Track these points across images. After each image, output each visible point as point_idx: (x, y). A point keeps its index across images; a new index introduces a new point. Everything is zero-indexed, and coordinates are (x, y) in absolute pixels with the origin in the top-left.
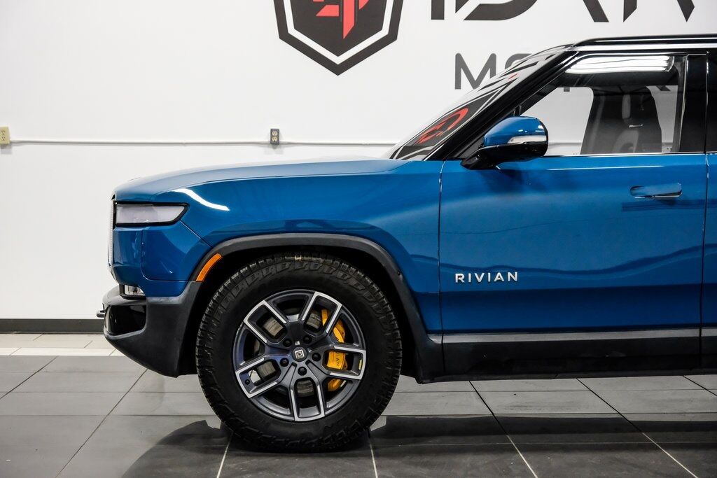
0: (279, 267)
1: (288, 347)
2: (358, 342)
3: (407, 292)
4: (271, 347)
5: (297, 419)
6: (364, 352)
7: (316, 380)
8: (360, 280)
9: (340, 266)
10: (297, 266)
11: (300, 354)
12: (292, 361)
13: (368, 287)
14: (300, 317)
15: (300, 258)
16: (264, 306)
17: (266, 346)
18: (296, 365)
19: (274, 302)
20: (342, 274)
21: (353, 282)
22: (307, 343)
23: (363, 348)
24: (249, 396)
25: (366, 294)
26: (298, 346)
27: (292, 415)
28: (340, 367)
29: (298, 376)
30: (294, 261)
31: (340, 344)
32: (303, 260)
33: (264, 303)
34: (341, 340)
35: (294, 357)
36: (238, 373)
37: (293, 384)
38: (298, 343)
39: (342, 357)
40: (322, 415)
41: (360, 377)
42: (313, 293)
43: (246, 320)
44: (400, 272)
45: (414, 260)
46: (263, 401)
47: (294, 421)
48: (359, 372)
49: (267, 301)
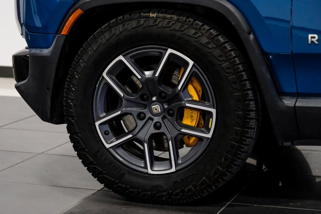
0: (134, 24)
1: (145, 101)
2: (209, 101)
3: (257, 51)
4: (128, 100)
5: (150, 171)
6: (214, 111)
7: (169, 136)
8: (212, 39)
9: (192, 24)
10: (151, 23)
11: (156, 109)
12: (149, 115)
13: (220, 46)
14: (154, 73)
15: (155, 15)
16: (121, 61)
17: (124, 100)
18: (152, 120)
19: (131, 57)
20: (193, 31)
21: (204, 40)
22: (162, 99)
23: (214, 107)
24: (108, 146)
25: (217, 52)
26: (154, 101)
27: (146, 167)
28: (193, 124)
29: (153, 131)
30: (149, 17)
31: (194, 102)
32: (157, 17)
33: (121, 57)
34: (196, 98)
35: (151, 112)
36: (97, 124)
37: (147, 138)
38: (154, 99)
39: (196, 115)
40: (173, 169)
41: (209, 135)
42: (167, 50)
43: (104, 74)
44: (251, 31)
45: (268, 22)
46: (120, 151)
47: (147, 173)
48: (208, 130)
49: (124, 56)
